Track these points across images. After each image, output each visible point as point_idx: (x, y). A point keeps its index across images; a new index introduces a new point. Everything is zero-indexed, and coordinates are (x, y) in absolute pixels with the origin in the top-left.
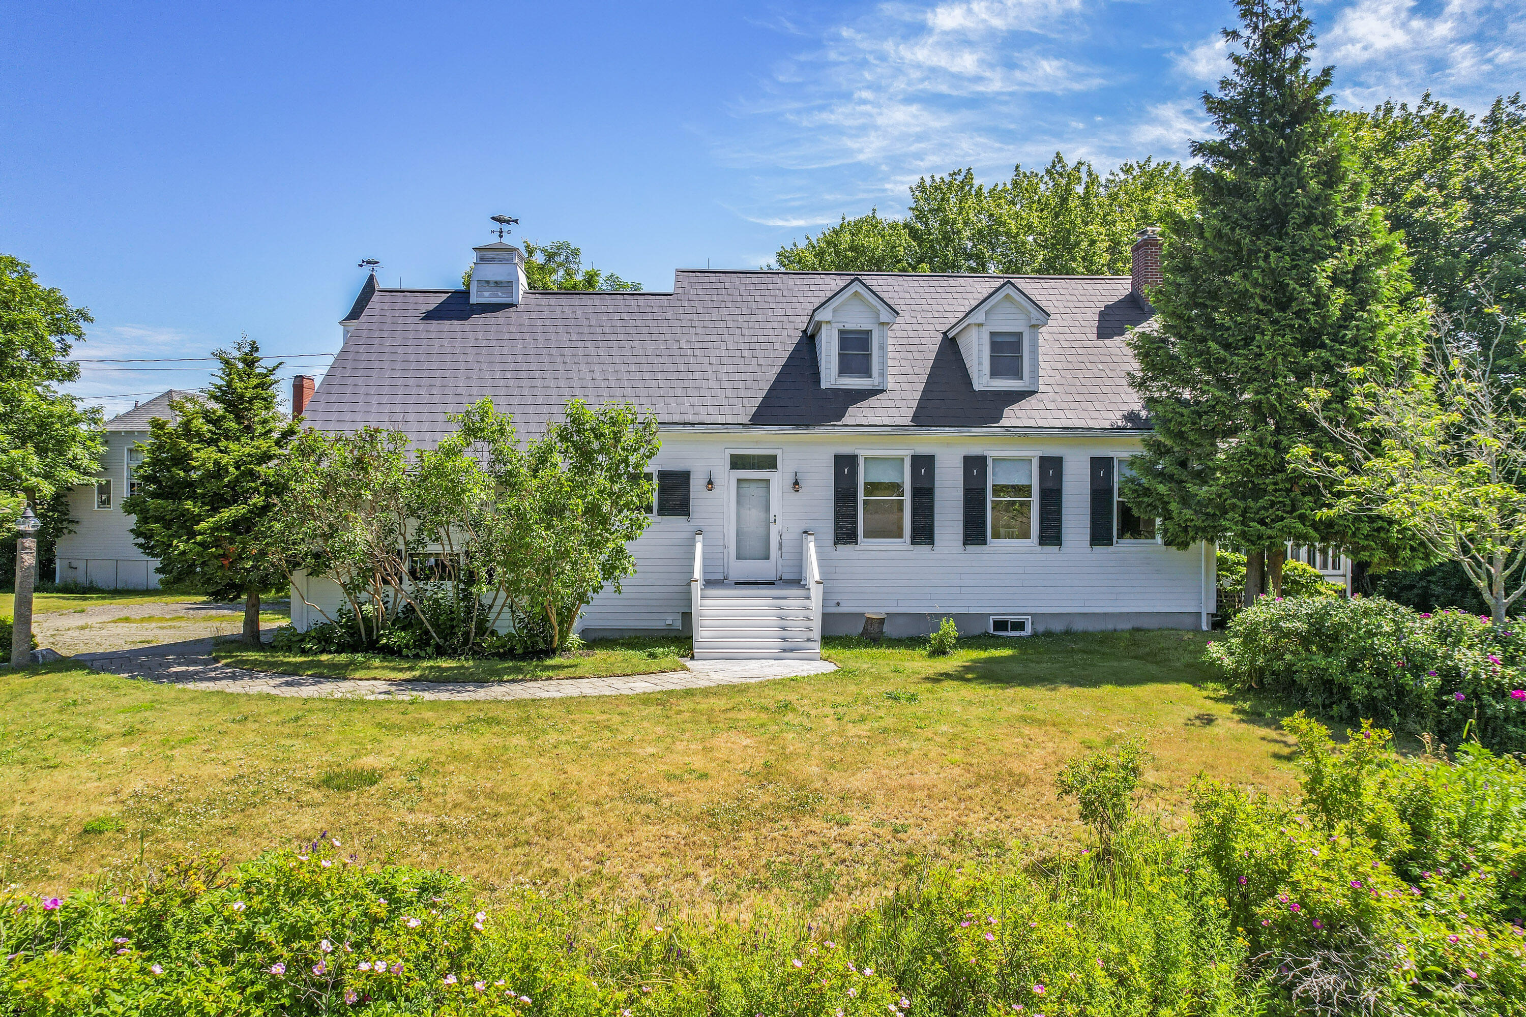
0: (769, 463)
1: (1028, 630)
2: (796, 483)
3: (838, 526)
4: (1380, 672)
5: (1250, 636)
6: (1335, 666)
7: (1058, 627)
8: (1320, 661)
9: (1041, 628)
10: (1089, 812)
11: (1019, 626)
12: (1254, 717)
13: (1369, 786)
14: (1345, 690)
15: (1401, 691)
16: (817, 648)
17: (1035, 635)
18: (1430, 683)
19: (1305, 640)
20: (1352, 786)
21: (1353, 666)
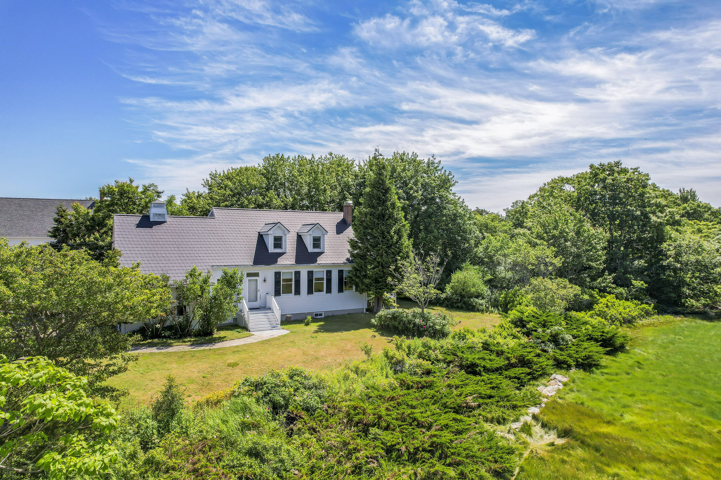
0: (257, 275)
1: (323, 316)
2: (265, 280)
3: (276, 291)
4: (404, 324)
5: (380, 317)
6: (396, 324)
7: (330, 314)
8: (394, 323)
9: (326, 315)
10: (366, 353)
11: (321, 315)
12: (382, 335)
13: (403, 344)
14: (398, 328)
15: (407, 328)
16: (280, 326)
17: (325, 317)
18: (412, 326)
19: (391, 319)
20: (401, 345)
21: (399, 324)
